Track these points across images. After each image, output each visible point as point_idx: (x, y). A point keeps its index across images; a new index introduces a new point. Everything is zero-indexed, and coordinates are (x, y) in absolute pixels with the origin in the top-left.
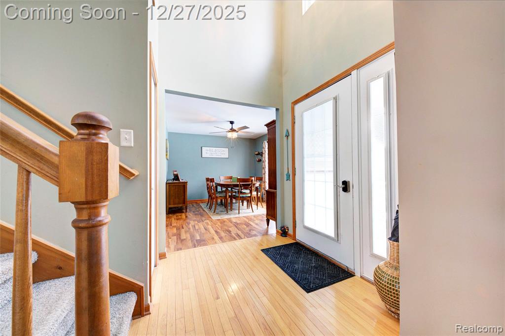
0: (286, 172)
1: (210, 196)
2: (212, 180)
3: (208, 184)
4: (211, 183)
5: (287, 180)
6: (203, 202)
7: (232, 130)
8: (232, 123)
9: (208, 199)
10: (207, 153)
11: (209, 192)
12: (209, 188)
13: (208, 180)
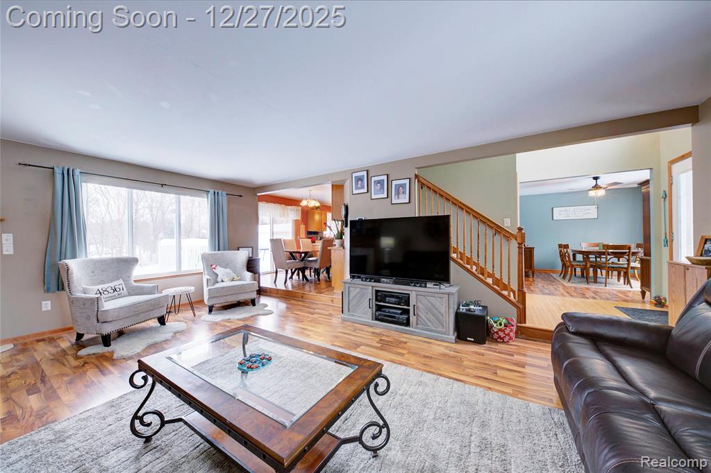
0: (663, 237)
1: (564, 265)
2: (566, 246)
3: (561, 251)
4: (565, 250)
5: (665, 246)
6: (554, 272)
7: (596, 187)
8: (596, 178)
9: (561, 270)
10: (560, 214)
11: (562, 260)
12: (562, 256)
13: (560, 246)
